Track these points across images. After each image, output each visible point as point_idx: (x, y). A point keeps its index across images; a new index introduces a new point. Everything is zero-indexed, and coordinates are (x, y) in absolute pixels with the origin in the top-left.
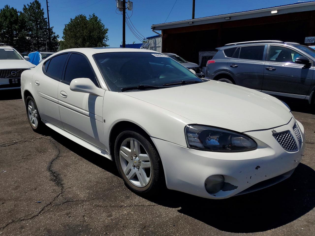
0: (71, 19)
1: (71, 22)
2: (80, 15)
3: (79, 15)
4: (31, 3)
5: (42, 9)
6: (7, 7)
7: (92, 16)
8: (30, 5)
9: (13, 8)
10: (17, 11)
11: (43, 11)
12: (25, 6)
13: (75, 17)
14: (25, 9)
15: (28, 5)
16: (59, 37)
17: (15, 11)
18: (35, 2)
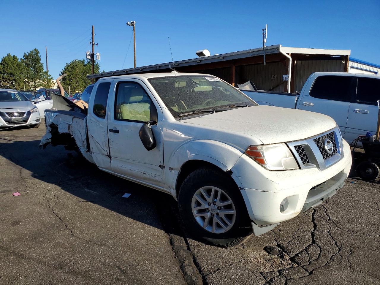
1: (66, 66)
2: (75, 60)
4: (30, 51)
5: (39, 56)
6: (9, 55)
8: (29, 53)
9: (14, 56)
10: (18, 58)
11: (40, 58)
12: (25, 53)
13: (71, 62)
14: (26, 57)
15: (28, 53)
17: (16, 58)
18: (34, 50)
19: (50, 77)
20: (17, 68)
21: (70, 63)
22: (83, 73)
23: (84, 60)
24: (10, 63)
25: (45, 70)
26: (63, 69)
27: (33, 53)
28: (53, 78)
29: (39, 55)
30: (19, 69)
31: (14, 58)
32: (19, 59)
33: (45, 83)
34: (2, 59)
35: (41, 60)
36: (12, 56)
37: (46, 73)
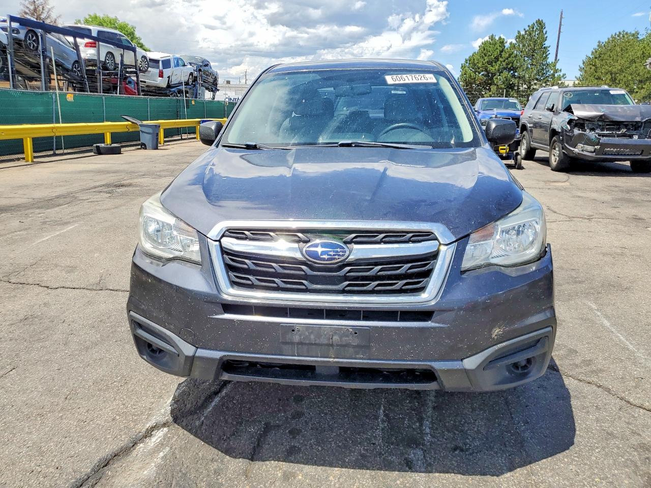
0: (599, 42)
1: (597, 48)
3: (618, 33)
4: (529, 26)
5: (544, 32)
6: (492, 38)
8: (527, 28)
9: (500, 38)
12: (519, 32)
13: (610, 37)
14: (519, 37)
15: (525, 30)
16: (565, 77)
18: (536, 22)
21: (607, 40)
25: (551, 59)
26: (590, 55)
27: (533, 28)
31: (502, 42)
32: (506, 42)
34: (480, 46)
35: (547, 38)
36: (497, 38)
37: (553, 64)
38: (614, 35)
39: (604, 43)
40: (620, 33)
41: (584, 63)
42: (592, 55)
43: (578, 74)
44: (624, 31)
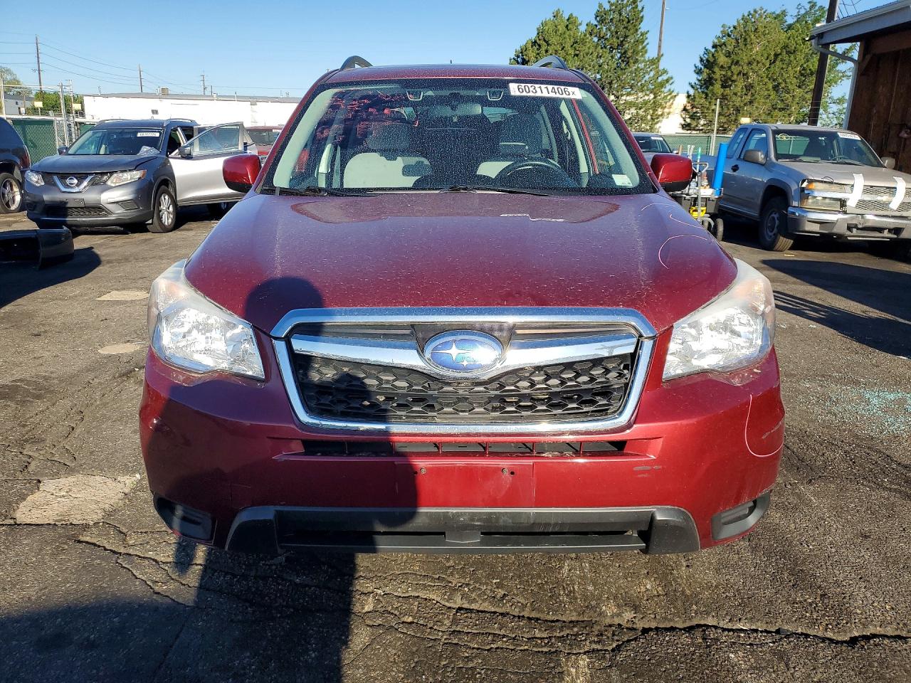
0: (723, 26)
1: (721, 35)
3: (752, 12)
5: (640, 8)
6: (556, 15)
7: (808, 6)
10: (580, 21)
11: (641, 15)
12: (600, 6)
13: (740, 18)
14: (601, 14)
15: (609, 2)
17: (575, 22)
19: (665, 77)
20: (572, 52)
21: (736, 24)
22: (776, 55)
23: (784, 13)
24: (553, 40)
25: (651, 53)
26: (710, 47)
28: (672, 78)
29: (640, 6)
30: (577, 55)
31: (571, 22)
32: (580, 24)
33: (646, 98)
34: (538, 29)
35: (644, 18)
36: (566, 16)
37: (655, 62)
38: (746, 15)
39: (732, 28)
40: (755, 11)
41: (702, 60)
42: (713, 47)
43: (694, 78)
44: (761, 9)
